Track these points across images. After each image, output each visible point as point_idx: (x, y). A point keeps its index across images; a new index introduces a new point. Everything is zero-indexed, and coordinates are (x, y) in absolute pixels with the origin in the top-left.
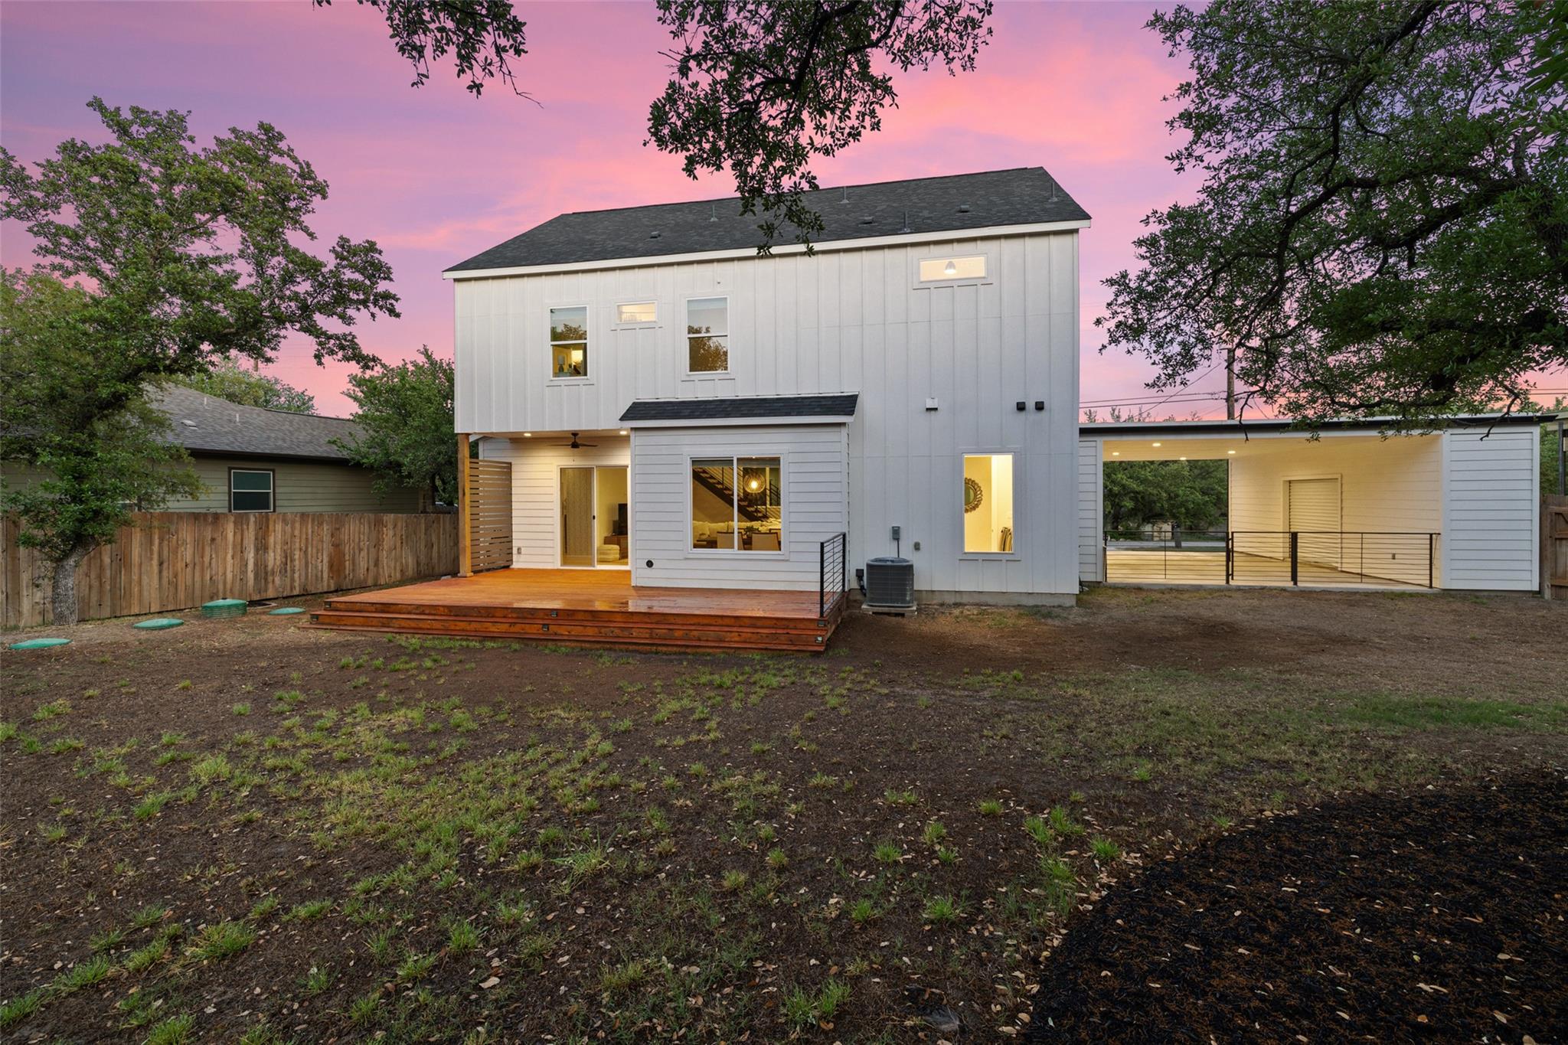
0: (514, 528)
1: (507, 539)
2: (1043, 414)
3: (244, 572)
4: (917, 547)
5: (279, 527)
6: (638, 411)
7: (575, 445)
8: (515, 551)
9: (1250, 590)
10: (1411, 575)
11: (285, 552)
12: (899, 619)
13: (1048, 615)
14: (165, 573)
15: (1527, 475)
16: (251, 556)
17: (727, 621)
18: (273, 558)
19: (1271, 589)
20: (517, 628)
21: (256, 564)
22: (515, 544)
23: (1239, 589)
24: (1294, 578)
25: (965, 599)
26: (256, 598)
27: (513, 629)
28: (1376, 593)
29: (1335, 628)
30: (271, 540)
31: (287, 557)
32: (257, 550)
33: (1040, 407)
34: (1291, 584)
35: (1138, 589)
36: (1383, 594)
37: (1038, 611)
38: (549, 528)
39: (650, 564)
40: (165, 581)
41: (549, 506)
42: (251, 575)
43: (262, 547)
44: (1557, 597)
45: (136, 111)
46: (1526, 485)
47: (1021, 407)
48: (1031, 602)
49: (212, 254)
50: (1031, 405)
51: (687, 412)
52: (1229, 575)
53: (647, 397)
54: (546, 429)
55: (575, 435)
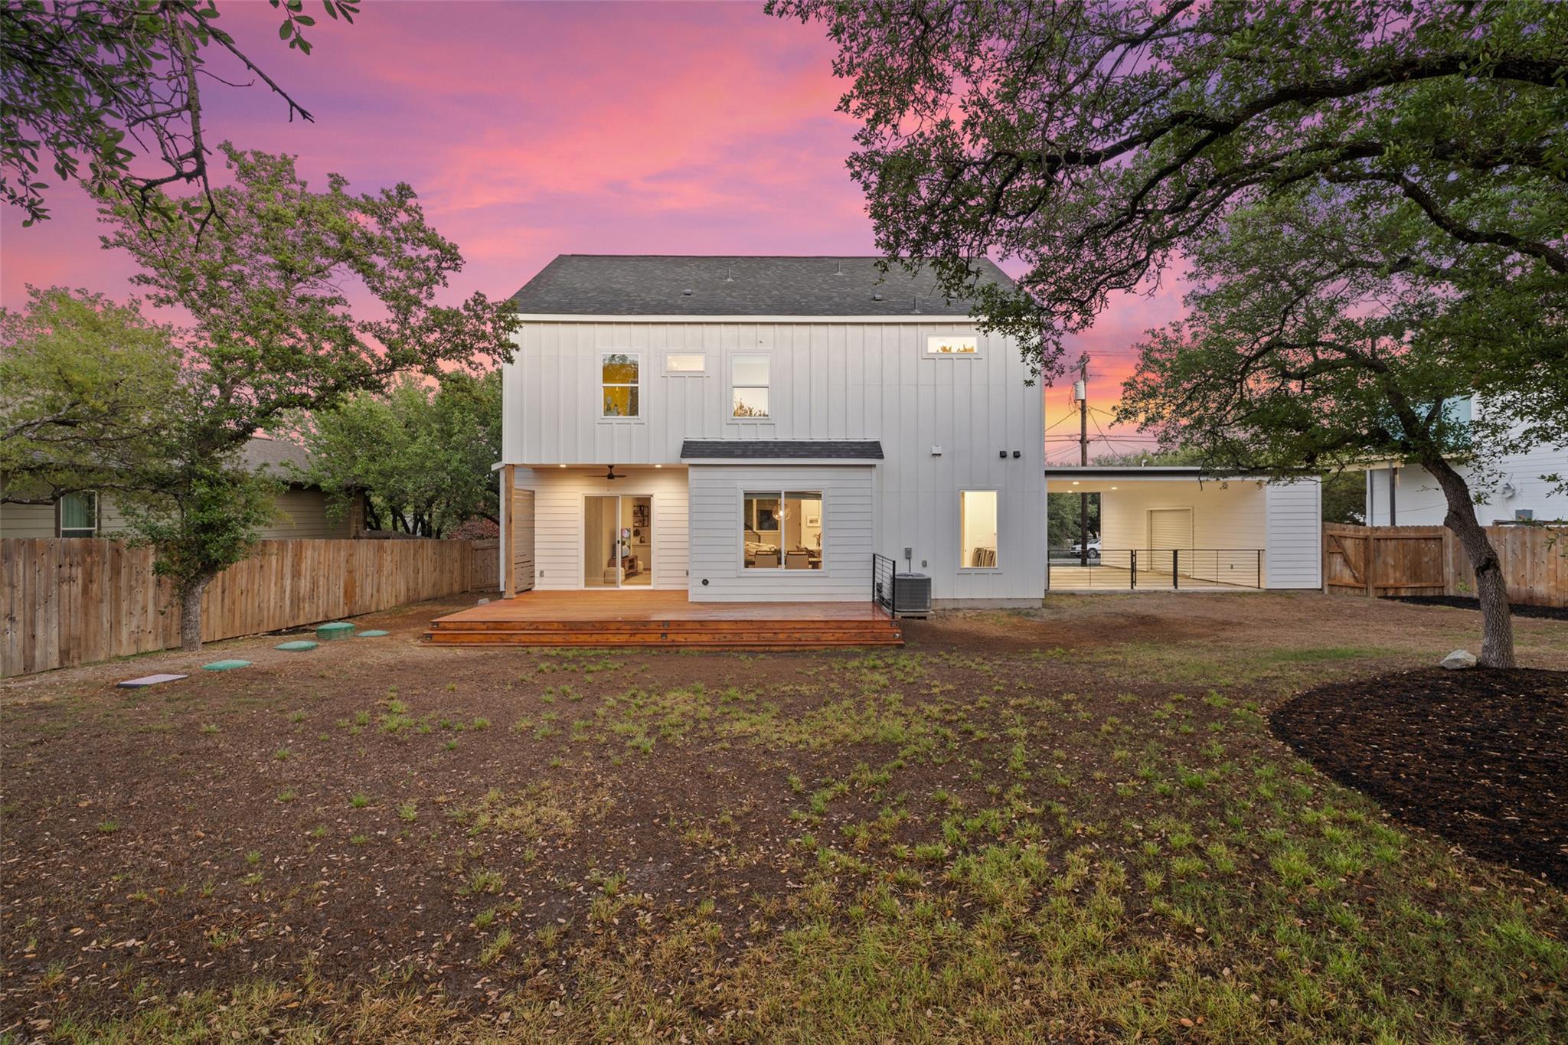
0: (536, 552)
1: (530, 563)
2: (1019, 461)
3: (282, 599)
4: (925, 564)
5: (309, 553)
6: (690, 449)
7: (611, 477)
8: (537, 574)
9: (1147, 593)
10: (1243, 579)
11: (313, 578)
12: (922, 621)
13: (1028, 615)
14: (226, 601)
15: (1313, 509)
16: (288, 583)
17: (818, 625)
18: (304, 585)
19: (1162, 592)
20: (638, 638)
21: (292, 591)
22: (538, 568)
23: (1140, 593)
24: (1175, 584)
25: (961, 606)
26: (291, 625)
27: (633, 639)
28: (1227, 593)
29: (1219, 617)
30: (303, 566)
31: (315, 583)
32: (293, 577)
33: (1017, 455)
34: (1172, 588)
35: (1072, 594)
36: (1233, 593)
37: (1019, 612)
38: (574, 553)
39: (705, 582)
40: (226, 607)
41: (573, 531)
42: (288, 602)
43: (296, 574)
44: (1331, 592)
45: (257, 155)
46: (1313, 516)
47: (1003, 455)
48: (1010, 605)
49: (329, 295)
50: (1010, 454)
51: (739, 452)
52: (1133, 582)
53: (695, 437)
54: (616, 461)
55: (611, 467)
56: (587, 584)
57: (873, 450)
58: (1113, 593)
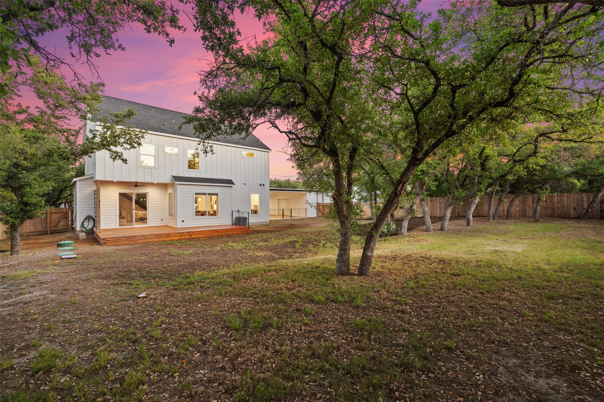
2: (264, 186)
4: (242, 214)
6: (177, 179)
10: (303, 216)
38: (114, 214)
39: (183, 221)
41: (114, 206)
44: (318, 219)
47: (260, 185)
48: (262, 224)
50: (262, 184)
53: (175, 174)
54: (138, 181)
55: (136, 182)
56: (120, 225)
57: (230, 182)
58: (280, 220)
